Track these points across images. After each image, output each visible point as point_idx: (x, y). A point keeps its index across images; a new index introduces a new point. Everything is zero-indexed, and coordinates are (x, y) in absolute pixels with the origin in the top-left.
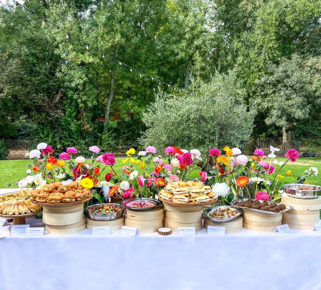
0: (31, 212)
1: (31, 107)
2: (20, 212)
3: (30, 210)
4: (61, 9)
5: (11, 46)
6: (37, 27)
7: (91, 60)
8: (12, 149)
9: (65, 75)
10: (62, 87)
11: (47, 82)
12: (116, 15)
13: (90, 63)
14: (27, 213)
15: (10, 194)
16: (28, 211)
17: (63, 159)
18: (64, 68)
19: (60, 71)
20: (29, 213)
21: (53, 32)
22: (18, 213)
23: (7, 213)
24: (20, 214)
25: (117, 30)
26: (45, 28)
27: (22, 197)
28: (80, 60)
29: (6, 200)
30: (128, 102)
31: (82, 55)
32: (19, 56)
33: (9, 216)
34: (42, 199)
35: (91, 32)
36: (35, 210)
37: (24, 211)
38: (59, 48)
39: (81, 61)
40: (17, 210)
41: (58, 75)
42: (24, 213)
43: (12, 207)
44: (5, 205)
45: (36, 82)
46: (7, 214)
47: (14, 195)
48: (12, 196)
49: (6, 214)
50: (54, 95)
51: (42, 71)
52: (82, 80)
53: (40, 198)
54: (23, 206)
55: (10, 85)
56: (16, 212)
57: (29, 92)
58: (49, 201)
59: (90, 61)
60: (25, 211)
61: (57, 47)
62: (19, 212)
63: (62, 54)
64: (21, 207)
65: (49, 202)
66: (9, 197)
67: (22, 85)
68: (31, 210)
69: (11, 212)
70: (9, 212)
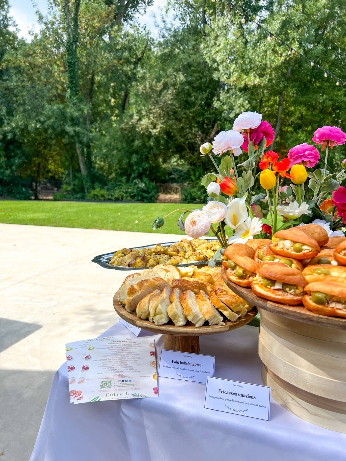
0: (225, 319)
1: (184, 145)
2: (190, 318)
3: (222, 314)
4: (224, 22)
5: (166, 74)
6: (196, 49)
7: (257, 81)
8: (162, 193)
9: (224, 104)
10: (219, 120)
11: (203, 115)
12: (294, 17)
13: (254, 86)
14: (210, 323)
15: (159, 248)
16: (215, 317)
17: (300, 161)
18: (223, 96)
19: (218, 100)
20: (217, 324)
21: (213, 52)
22: (182, 322)
23: (149, 314)
24: (189, 324)
25: (293, 39)
26: (205, 48)
27: (186, 257)
28: (243, 83)
29: (151, 262)
30: (299, 135)
31: (246, 77)
32: (174, 85)
33: (154, 326)
34: (278, 286)
35: (260, 45)
36: (238, 316)
37: (203, 315)
38: (219, 71)
39: (245, 84)
40: (179, 311)
41: (216, 104)
42: (201, 323)
43: (165, 294)
44: (145, 284)
45: (191, 115)
46: (150, 319)
47: (170, 250)
48: (165, 253)
49: (147, 319)
50: (209, 129)
51: (197, 102)
52: (243, 108)
53: (272, 281)
54: (195, 293)
55: (164, 119)
56: (176, 315)
57: (182, 127)
58: (319, 302)
59: (256, 83)
60: (207, 317)
61: (217, 69)
62: (186, 318)
63: (223, 77)
64: (190, 298)
65: (320, 307)
66: (158, 256)
67: (176, 119)
68: (226, 313)
69: (160, 313)
70: (155, 315)
